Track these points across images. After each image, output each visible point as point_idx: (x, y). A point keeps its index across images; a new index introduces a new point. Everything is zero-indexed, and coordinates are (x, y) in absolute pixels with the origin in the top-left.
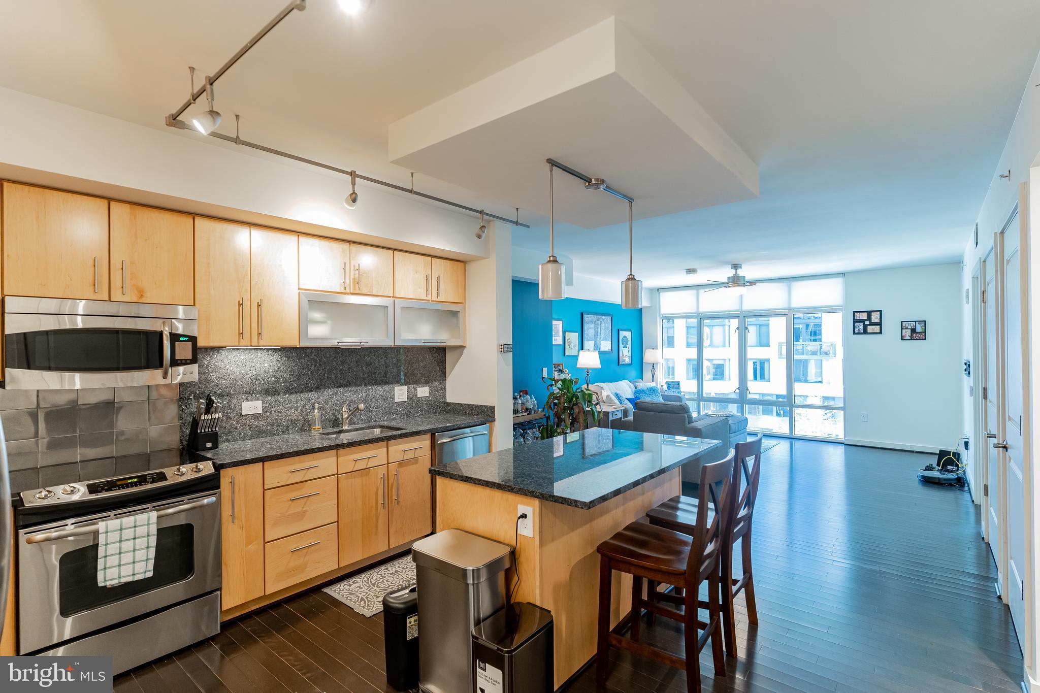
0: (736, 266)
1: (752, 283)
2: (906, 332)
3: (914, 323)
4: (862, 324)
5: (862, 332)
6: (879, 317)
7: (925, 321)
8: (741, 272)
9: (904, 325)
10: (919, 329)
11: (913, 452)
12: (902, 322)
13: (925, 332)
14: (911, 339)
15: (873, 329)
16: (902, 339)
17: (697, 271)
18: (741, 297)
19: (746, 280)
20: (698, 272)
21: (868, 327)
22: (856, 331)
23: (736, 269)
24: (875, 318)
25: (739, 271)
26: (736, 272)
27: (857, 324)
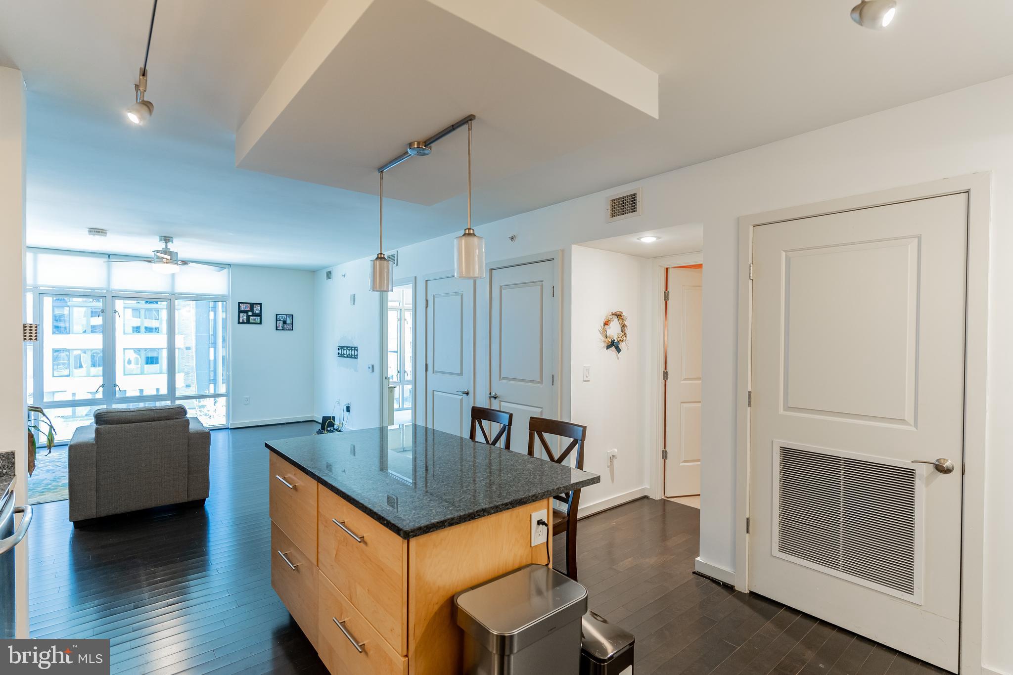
0: (166, 239)
1: (185, 263)
2: (279, 323)
3: (285, 316)
4: (245, 314)
5: (245, 321)
6: (259, 309)
7: (292, 315)
8: (172, 247)
9: (278, 317)
10: (288, 321)
11: (283, 424)
12: (277, 315)
13: (292, 324)
14: (283, 330)
15: (255, 320)
16: (277, 330)
17: (106, 233)
18: (173, 275)
19: (179, 259)
20: (108, 235)
21: (251, 317)
22: (241, 321)
23: (166, 243)
24: (256, 310)
25: (170, 245)
26: (166, 246)
27: (241, 315)
